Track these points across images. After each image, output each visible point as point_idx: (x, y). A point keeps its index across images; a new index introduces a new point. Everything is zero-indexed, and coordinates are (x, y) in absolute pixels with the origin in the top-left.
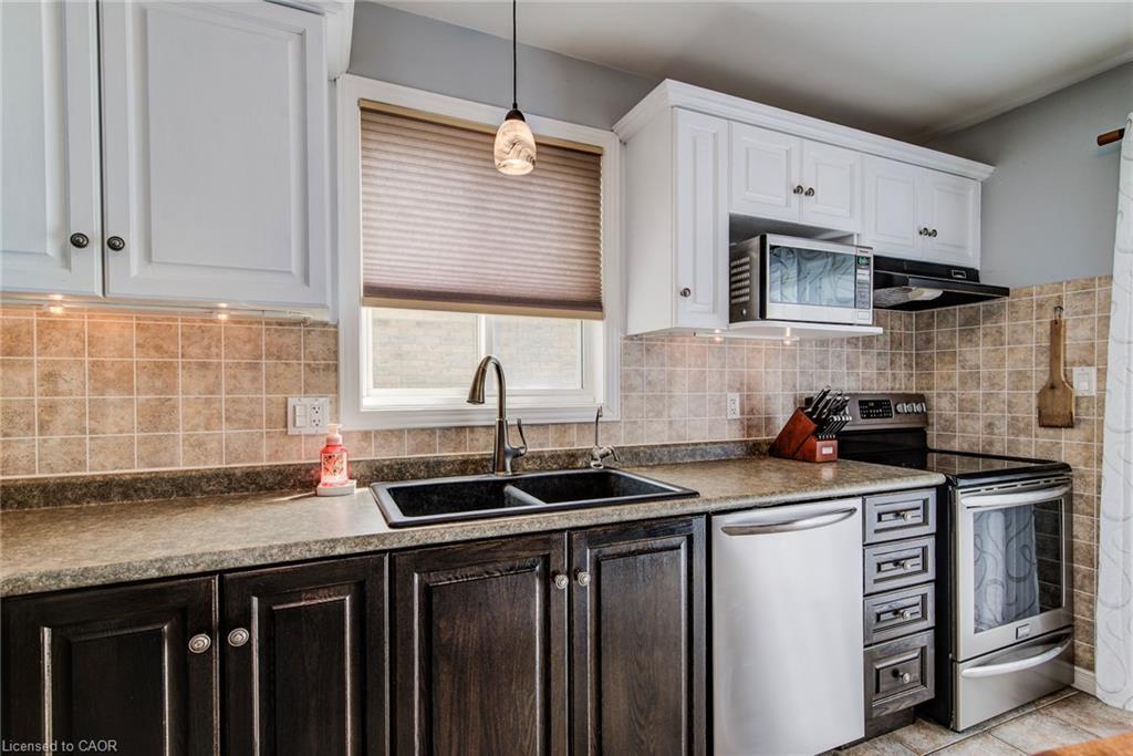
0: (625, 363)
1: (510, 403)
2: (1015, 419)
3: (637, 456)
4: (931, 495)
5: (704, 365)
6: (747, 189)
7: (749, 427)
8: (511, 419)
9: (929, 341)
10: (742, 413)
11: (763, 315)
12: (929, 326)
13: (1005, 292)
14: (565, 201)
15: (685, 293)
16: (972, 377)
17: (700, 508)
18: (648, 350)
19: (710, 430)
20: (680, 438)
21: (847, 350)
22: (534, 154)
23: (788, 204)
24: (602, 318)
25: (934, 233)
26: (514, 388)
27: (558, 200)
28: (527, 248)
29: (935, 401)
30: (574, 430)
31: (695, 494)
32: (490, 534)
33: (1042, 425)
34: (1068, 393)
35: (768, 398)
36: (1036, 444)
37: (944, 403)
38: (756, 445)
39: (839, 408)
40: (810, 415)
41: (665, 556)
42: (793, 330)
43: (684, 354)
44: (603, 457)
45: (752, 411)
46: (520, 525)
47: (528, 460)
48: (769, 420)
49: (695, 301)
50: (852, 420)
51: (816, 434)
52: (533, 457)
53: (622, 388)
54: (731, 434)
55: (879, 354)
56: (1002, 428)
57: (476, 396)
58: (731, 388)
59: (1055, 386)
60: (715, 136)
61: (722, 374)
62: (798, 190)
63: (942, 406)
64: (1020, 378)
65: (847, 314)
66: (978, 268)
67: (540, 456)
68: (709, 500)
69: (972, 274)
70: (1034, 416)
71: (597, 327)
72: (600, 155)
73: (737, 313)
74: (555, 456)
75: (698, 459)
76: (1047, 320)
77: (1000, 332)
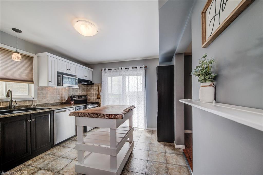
0: (38, 91)
1: (13, 97)
2: (95, 98)
3: (40, 105)
4: (84, 107)
5: (53, 91)
6: (60, 68)
7: (61, 100)
8: (13, 100)
9: (87, 89)
10: (60, 98)
11: (62, 85)
12: (87, 87)
13: (94, 84)
14: (25, 64)
15: (50, 82)
16: (91, 93)
17: (52, 110)
18: (43, 89)
19: (54, 101)
20: (49, 102)
21: (76, 90)
22: (21, 59)
23: (66, 71)
24: (33, 84)
25: (86, 76)
26: (14, 95)
27: (24, 64)
28: (16, 71)
29: (88, 96)
30: (27, 102)
31: (52, 108)
32: (16, 115)
33: (98, 99)
34: (99, 95)
35: (64, 96)
36: (97, 101)
37: (89, 96)
38: (62, 103)
39: (74, 97)
40: (70, 98)
41: (47, 116)
42: (68, 87)
43: (50, 90)
44: (34, 105)
45: (61, 98)
46: (22, 114)
47: (17, 107)
48: (64, 99)
49: (51, 83)
50: (76, 99)
51: (71, 101)
52: (18, 106)
53: (38, 95)
54: (58, 101)
55: (81, 90)
56: (94, 99)
57: (7, 96)
58: (58, 95)
59: (98, 94)
60: (55, 61)
61: (56, 93)
62: (68, 69)
63: (89, 97)
64: (96, 93)
65: (75, 86)
66: (92, 81)
67: (20, 106)
68: (54, 109)
69: (91, 82)
70: (97, 98)
71: (32, 85)
72: (33, 58)
73: (59, 84)
74: (23, 106)
75: (52, 105)
76: (98, 87)
77: (94, 88)
